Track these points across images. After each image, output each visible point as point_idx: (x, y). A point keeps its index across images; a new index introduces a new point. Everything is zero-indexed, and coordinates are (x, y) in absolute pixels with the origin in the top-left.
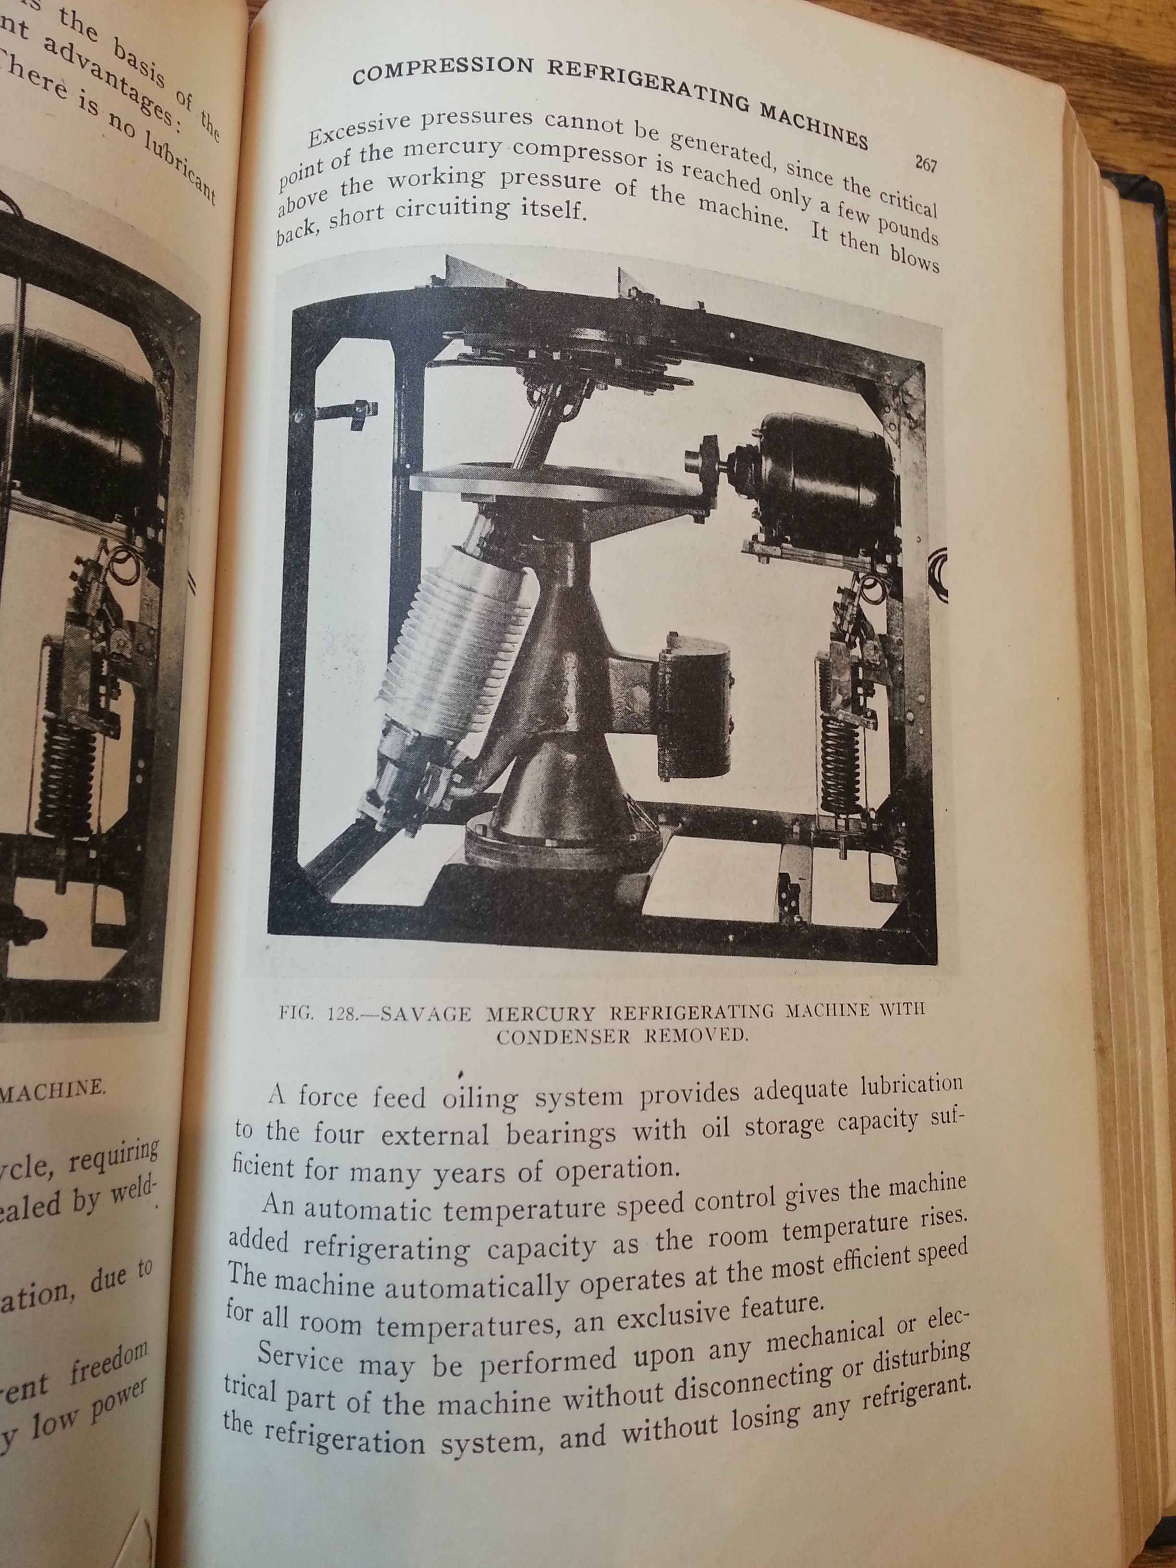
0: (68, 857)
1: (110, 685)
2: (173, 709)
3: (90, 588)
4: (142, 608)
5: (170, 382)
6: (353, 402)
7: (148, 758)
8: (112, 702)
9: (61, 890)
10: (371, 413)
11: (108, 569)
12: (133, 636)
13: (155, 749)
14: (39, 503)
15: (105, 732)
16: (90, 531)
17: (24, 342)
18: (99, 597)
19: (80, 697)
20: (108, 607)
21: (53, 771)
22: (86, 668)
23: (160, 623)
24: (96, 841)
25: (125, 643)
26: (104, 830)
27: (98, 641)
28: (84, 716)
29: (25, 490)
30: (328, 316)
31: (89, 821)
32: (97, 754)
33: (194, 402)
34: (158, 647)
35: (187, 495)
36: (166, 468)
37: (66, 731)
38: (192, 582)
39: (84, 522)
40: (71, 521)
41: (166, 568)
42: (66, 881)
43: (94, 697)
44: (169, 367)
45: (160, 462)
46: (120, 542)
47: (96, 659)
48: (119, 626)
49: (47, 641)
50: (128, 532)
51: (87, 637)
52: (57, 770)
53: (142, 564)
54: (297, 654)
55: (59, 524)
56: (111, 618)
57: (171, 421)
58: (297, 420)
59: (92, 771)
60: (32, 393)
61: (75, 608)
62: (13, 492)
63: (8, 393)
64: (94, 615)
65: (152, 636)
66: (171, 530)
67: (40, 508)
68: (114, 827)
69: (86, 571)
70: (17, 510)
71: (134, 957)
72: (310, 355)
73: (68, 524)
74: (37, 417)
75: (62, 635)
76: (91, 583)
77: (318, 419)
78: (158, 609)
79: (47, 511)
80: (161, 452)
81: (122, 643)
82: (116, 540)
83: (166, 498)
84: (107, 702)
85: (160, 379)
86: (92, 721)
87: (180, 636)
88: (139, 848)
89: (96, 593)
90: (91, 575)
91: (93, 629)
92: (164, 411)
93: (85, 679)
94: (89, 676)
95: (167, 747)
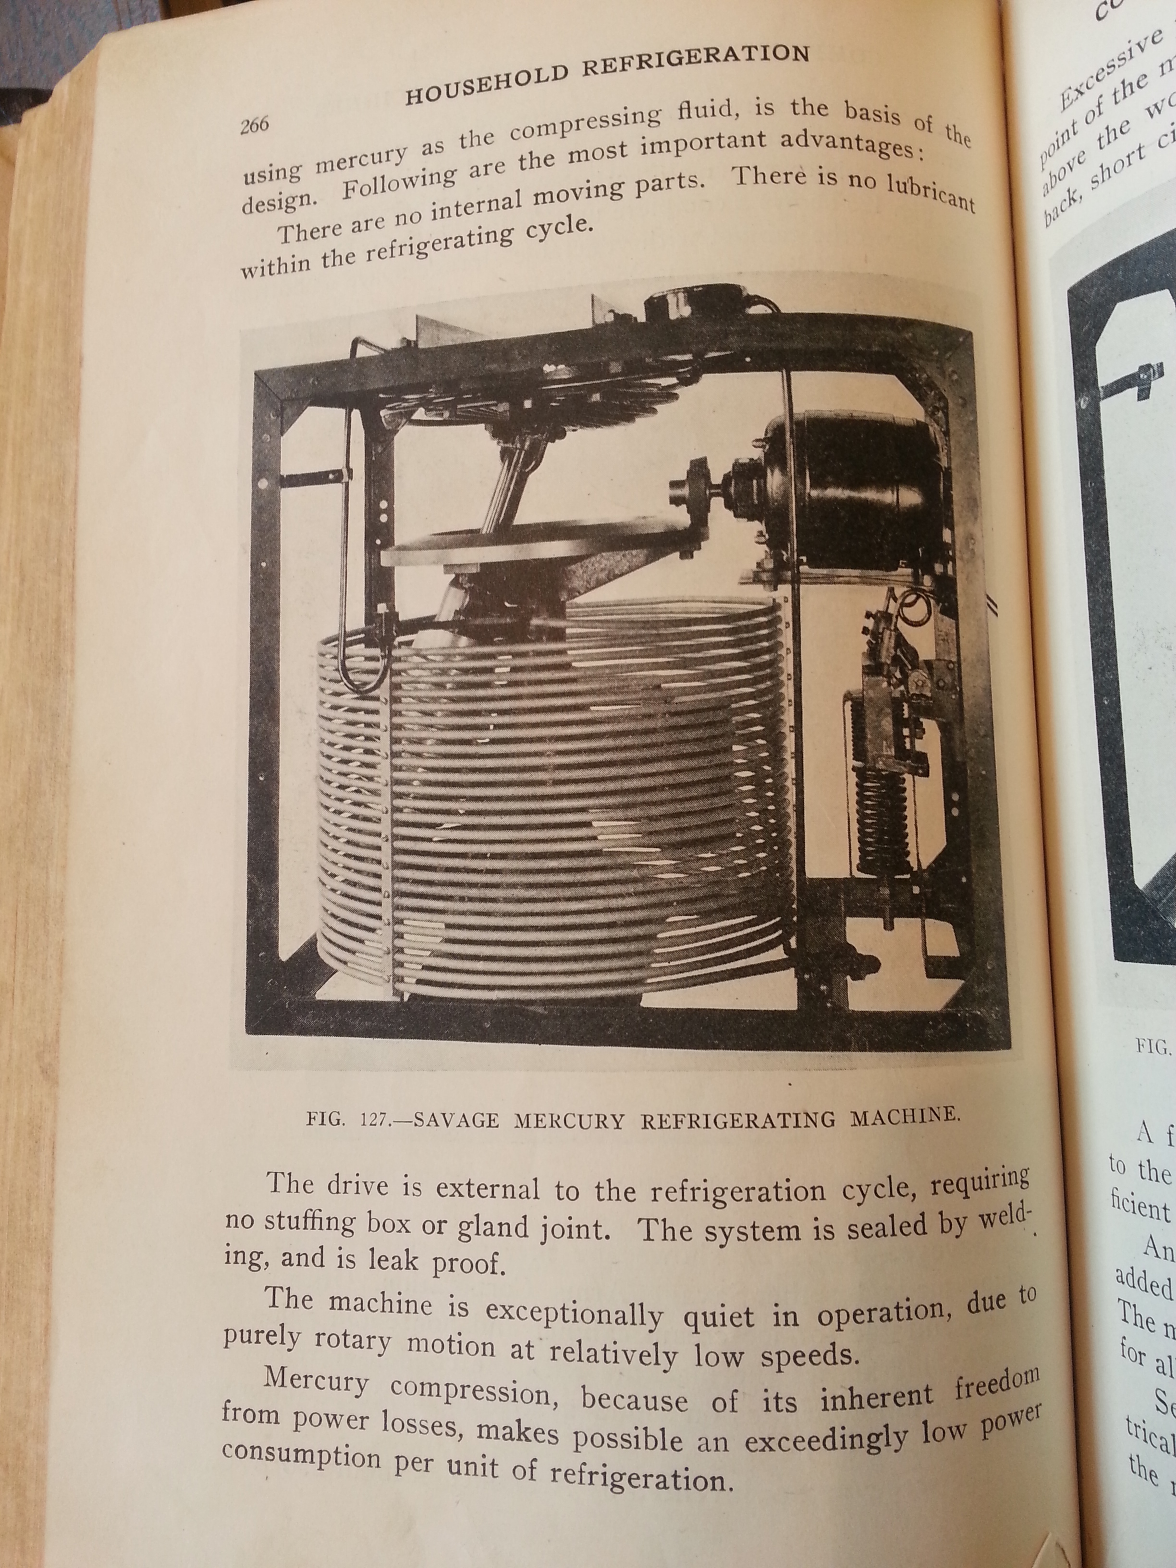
0: (892, 895)
1: (913, 726)
2: (985, 736)
3: (882, 639)
4: (937, 644)
5: (943, 412)
6: (1137, 370)
7: (962, 789)
8: (917, 742)
9: (889, 926)
10: (1157, 376)
11: (899, 614)
12: (931, 674)
13: (969, 781)
14: (825, 571)
15: (914, 772)
16: (877, 584)
17: (794, 427)
18: (893, 645)
19: (884, 742)
20: (902, 652)
21: (868, 816)
22: (888, 714)
23: (959, 655)
24: (917, 877)
25: (924, 682)
26: (924, 866)
27: (896, 686)
28: (891, 760)
29: (812, 563)
30: (1101, 285)
31: (908, 859)
32: (908, 794)
33: (974, 422)
34: (960, 678)
35: (976, 519)
36: (949, 499)
37: (875, 777)
38: (992, 605)
39: (869, 577)
40: (857, 580)
41: (959, 598)
42: (892, 918)
43: (899, 739)
44: (942, 398)
45: (942, 496)
46: (908, 587)
47: (896, 704)
48: (915, 667)
49: (848, 697)
50: (915, 575)
51: (885, 684)
52: (872, 814)
53: (932, 601)
54: (1109, 658)
55: (846, 586)
56: (906, 662)
57: (949, 451)
58: (1083, 406)
59: (905, 810)
60: (808, 473)
61: (870, 660)
62: (801, 568)
63: (786, 479)
64: (889, 662)
65: (951, 670)
66: (962, 559)
67: (827, 576)
68: (934, 862)
69: (877, 623)
70: (806, 583)
71: (973, 987)
72: (1088, 332)
73: (854, 583)
74: (814, 493)
75: (861, 688)
76: (882, 633)
77: (1103, 399)
78: (955, 642)
79: (833, 576)
80: (942, 485)
81: (920, 683)
82: (903, 586)
83: (952, 529)
84: (912, 743)
85: (931, 414)
86: (899, 764)
87: (985, 662)
88: (964, 880)
89: (889, 641)
90: (882, 625)
91: (889, 676)
92: (940, 444)
93: (887, 724)
94: (891, 722)
95: (982, 776)
